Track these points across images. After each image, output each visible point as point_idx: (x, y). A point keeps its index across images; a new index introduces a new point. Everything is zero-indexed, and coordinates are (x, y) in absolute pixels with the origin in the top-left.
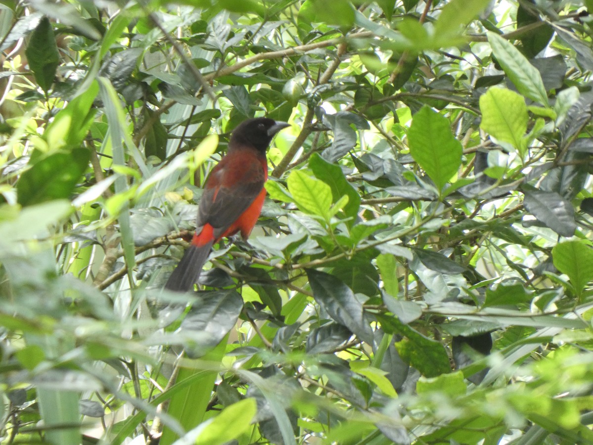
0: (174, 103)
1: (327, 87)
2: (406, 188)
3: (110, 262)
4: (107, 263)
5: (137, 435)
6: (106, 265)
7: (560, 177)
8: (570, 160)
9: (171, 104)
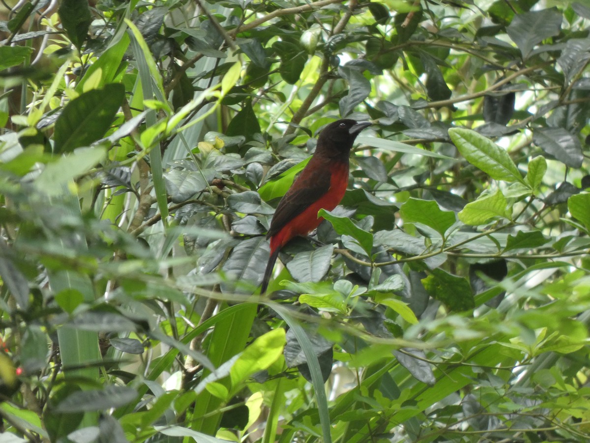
0: (202, 56)
1: (342, 36)
2: (421, 130)
3: (144, 208)
4: (142, 209)
5: (174, 372)
6: (141, 211)
7: (566, 113)
8: (574, 97)
9: (197, 59)
